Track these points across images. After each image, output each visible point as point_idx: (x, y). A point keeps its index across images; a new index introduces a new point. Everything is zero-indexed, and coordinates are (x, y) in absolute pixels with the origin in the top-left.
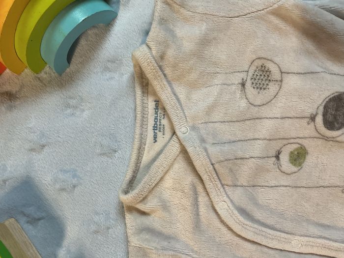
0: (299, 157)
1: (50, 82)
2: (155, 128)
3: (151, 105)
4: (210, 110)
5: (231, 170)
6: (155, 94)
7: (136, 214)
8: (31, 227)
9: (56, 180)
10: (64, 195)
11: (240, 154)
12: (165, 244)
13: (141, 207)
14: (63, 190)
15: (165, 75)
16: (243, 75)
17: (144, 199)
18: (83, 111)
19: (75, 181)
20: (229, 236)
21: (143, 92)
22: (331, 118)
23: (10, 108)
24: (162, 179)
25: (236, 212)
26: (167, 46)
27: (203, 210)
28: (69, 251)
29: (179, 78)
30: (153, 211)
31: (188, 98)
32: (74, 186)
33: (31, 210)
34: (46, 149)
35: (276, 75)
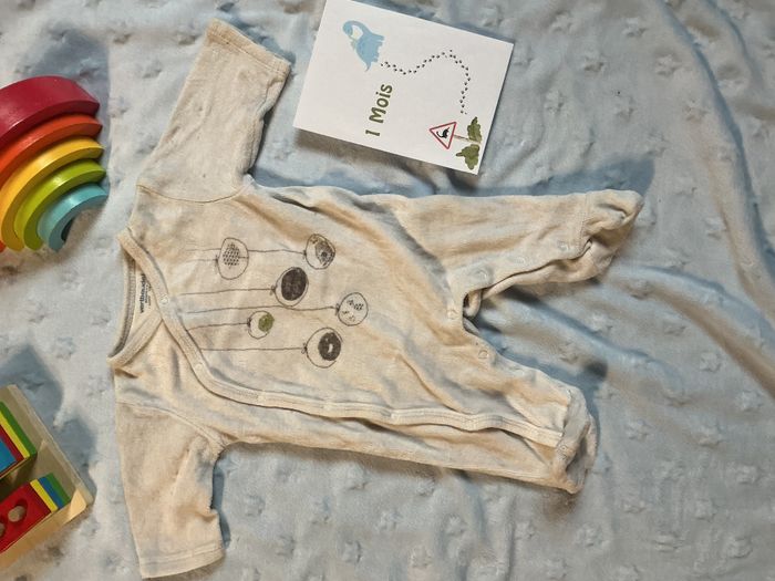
0: (267, 323)
1: (48, 258)
2: (142, 299)
3: (138, 278)
4: (188, 283)
5: (205, 336)
6: (140, 269)
7: (123, 377)
8: (31, 393)
9: (53, 348)
10: (61, 361)
11: (213, 321)
12: (149, 402)
13: (126, 369)
14: (59, 356)
15: (147, 253)
16: (217, 253)
17: (130, 362)
18: (77, 284)
19: (70, 348)
20: (205, 394)
21: (130, 267)
23: (12, 282)
24: (146, 345)
25: (208, 372)
26: (146, 229)
27: (183, 371)
28: (65, 413)
29: (161, 255)
30: (140, 374)
31: (170, 272)
32: (70, 353)
33: (31, 376)
34: (45, 320)
35: (243, 253)
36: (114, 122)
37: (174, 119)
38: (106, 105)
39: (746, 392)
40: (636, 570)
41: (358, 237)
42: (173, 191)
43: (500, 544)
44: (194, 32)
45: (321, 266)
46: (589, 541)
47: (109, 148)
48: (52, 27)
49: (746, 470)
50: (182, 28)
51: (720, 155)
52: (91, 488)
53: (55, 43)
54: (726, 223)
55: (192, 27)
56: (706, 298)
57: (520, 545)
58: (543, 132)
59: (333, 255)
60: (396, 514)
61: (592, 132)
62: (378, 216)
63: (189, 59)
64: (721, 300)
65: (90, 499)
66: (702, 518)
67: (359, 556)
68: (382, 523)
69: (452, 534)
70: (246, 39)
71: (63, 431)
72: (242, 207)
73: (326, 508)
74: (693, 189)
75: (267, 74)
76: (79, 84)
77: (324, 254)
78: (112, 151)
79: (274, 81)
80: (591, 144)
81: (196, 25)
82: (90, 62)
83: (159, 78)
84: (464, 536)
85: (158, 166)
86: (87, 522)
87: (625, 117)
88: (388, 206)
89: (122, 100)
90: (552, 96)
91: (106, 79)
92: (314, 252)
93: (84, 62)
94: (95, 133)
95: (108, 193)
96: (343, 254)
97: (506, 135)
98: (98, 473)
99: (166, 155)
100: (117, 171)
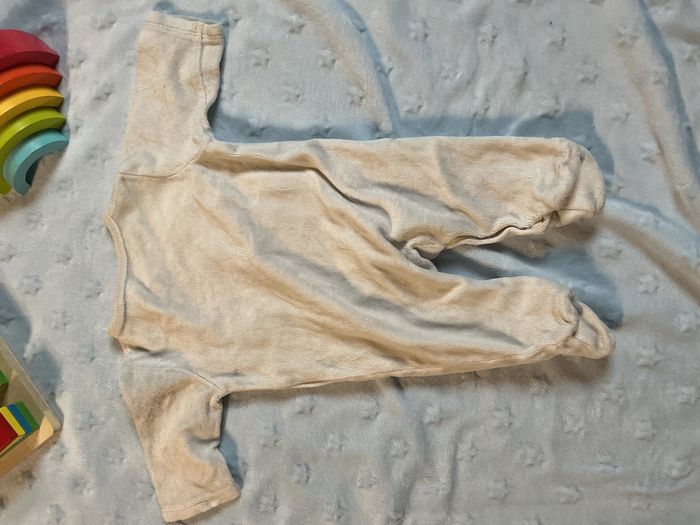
1: (16, 201)
8: (3, 327)
9: (21, 285)
10: (29, 297)
14: (28, 292)
18: (42, 225)
19: (37, 285)
28: (34, 346)
32: (37, 290)
33: (3, 312)
34: (14, 259)
36: (73, 72)
38: (66, 57)
39: (685, 313)
40: (577, 490)
43: (442, 464)
46: (529, 461)
47: (69, 96)
49: (685, 390)
51: (652, 79)
52: (59, 415)
54: (660, 146)
56: (642, 220)
57: (462, 467)
58: (478, 65)
60: (342, 437)
61: (525, 62)
64: (657, 222)
65: (58, 425)
66: (642, 439)
67: (308, 478)
68: (330, 445)
69: (396, 456)
71: (32, 362)
73: (275, 430)
74: (628, 114)
76: (40, 38)
78: (72, 100)
80: (526, 74)
82: (50, 17)
83: (113, 30)
84: (408, 457)
86: (55, 447)
87: (558, 46)
89: (79, 52)
90: (486, 29)
91: (64, 32)
93: (44, 17)
94: (55, 83)
95: (68, 137)
97: (442, 68)
98: (65, 402)
100: (76, 118)
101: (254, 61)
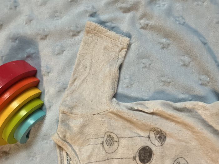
3: (65, 155)
4: (89, 157)
6: (65, 150)
16: (102, 139)
18: (37, 158)
21: (60, 150)
22: (142, 158)
23: (7, 159)
29: (75, 143)
31: (80, 151)
35: (116, 139)
36: (45, 78)
37: (74, 74)
38: (40, 70)
41: (179, 127)
42: (77, 111)
44: (78, 30)
45: (159, 144)
47: (44, 91)
48: (11, 36)
50: (72, 28)
53: (13, 44)
55: (77, 27)
59: (165, 137)
62: (188, 114)
63: (78, 43)
70: (105, 30)
72: (113, 115)
75: (118, 46)
76: (26, 61)
77: (160, 137)
78: (46, 92)
79: (122, 49)
81: (78, 26)
82: (30, 50)
83: (64, 54)
85: (69, 98)
88: (194, 109)
89: (47, 67)
91: (38, 57)
92: (154, 136)
93: (28, 50)
94: (36, 85)
95: (46, 113)
96: (171, 137)
99: (72, 93)
100: (49, 102)
101: (142, 65)
